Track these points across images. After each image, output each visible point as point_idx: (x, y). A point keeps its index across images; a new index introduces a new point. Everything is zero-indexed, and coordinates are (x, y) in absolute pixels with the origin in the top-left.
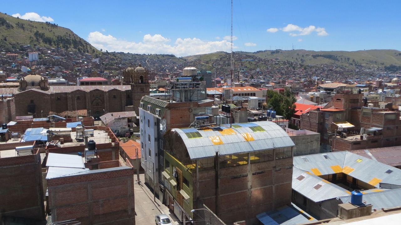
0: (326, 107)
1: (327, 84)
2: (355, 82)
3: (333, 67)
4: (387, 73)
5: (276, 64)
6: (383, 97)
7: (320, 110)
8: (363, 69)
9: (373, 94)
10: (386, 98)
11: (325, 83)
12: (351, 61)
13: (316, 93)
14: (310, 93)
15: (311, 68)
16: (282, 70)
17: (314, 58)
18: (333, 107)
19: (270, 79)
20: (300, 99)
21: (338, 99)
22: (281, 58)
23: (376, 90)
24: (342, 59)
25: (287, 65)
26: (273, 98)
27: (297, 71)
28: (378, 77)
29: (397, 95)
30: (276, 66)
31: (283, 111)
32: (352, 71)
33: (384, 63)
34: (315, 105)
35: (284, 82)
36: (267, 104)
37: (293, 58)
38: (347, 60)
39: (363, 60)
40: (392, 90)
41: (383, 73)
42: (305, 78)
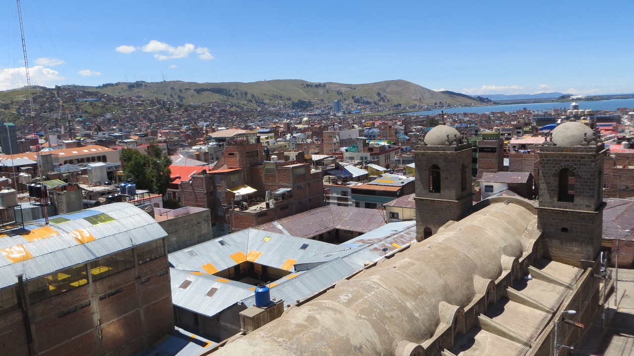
0: (216, 167)
1: (220, 132)
2: (258, 126)
3: (226, 106)
4: (296, 111)
5: (138, 105)
6: (293, 144)
7: (206, 174)
8: (266, 107)
9: (281, 142)
10: (297, 145)
11: (217, 130)
12: (249, 96)
13: (203, 147)
14: (194, 148)
15: (194, 109)
16: (150, 114)
17: (197, 93)
18: (225, 166)
19: (131, 131)
20: (180, 159)
21: (230, 154)
22: (145, 94)
23: (284, 135)
24: (237, 94)
25: (156, 105)
26: (132, 162)
27: (175, 114)
28: (285, 118)
29: (309, 141)
30: (140, 108)
31: (152, 181)
32: (252, 111)
33: (290, 98)
34: (204, 165)
35: (154, 133)
36: (124, 172)
37: (165, 94)
38: (244, 95)
39: (265, 94)
40: (302, 134)
41: (291, 112)
42: (188, 124)
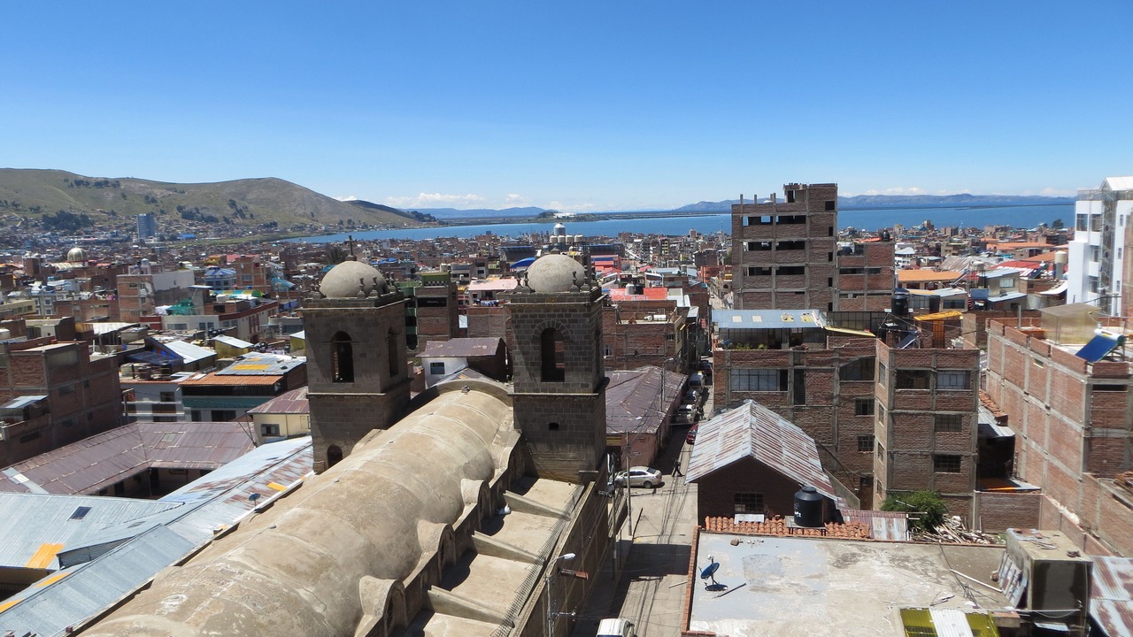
4: (53, 234)
6: (48, 302)
9: (18, 299)
10: (57, 304)
23: (26, 284)
28: (28, 249)
29: (85, 295)
33: (39, 208)
40: (69, 281)
41: (42, 236)
